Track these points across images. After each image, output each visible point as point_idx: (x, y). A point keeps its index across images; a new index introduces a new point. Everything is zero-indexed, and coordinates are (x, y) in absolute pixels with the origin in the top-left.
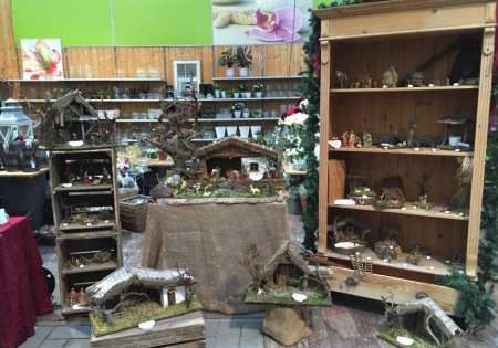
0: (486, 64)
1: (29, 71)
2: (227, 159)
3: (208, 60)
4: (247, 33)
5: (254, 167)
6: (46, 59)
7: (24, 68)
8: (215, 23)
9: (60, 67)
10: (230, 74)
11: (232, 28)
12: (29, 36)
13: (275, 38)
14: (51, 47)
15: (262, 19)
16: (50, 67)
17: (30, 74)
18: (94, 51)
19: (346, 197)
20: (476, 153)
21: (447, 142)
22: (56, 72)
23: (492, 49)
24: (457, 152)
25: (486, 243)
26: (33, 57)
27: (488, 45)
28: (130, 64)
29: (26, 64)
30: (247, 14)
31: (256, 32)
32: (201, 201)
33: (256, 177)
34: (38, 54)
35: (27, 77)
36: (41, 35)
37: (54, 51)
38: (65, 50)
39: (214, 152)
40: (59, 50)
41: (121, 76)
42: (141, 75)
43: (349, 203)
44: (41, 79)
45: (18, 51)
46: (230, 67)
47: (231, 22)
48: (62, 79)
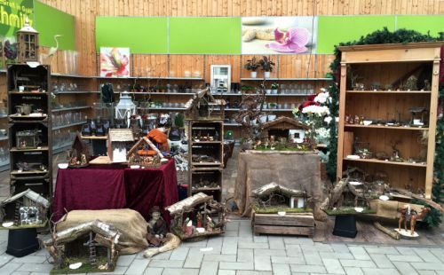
0: (435, 80)
1: (104, 70)
2: (280, 130)
3: (237, 65)
4: (267, 46)
5: (297, 136)
6: (118, 62)
7: (102, 68)
8: (244, 38)
9: (128, 68)
10: (254, 75)
11: (256, 42)
12: (106, 45)
13: (288, 49)
14: (122, 54)
15: (278, 36)
16: (120, 68)
17: (106, 73)
18: (153, 57)
19: (353, 153)
20: (430, 128)
21: (413, 122)
22: (124, 72)
23: (438, 72)
24: (420, 128)
25: (437, 180)
26: (109, 61)
27: (436, 70)
28: (179, 67)
29: (103, 66)
30: (268, 32)
31: (274, 45)
32: (271, 152)
33: (300, 141)
34: (112, 58)
35: (103, 75)
36: (115, 44)
37: (124, 56)
38: (132, 56)
39: (274, 125)
40: (128, 55)
41: (172, 75)
42: (187, 75)
43: (355, 158)
44: (113, 76)
45: (97, 55)
46: (254, 70)
47: (255, 38)
48: (128, 76)
